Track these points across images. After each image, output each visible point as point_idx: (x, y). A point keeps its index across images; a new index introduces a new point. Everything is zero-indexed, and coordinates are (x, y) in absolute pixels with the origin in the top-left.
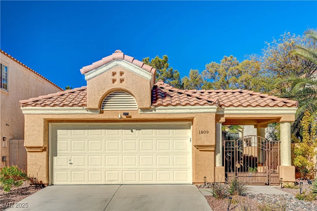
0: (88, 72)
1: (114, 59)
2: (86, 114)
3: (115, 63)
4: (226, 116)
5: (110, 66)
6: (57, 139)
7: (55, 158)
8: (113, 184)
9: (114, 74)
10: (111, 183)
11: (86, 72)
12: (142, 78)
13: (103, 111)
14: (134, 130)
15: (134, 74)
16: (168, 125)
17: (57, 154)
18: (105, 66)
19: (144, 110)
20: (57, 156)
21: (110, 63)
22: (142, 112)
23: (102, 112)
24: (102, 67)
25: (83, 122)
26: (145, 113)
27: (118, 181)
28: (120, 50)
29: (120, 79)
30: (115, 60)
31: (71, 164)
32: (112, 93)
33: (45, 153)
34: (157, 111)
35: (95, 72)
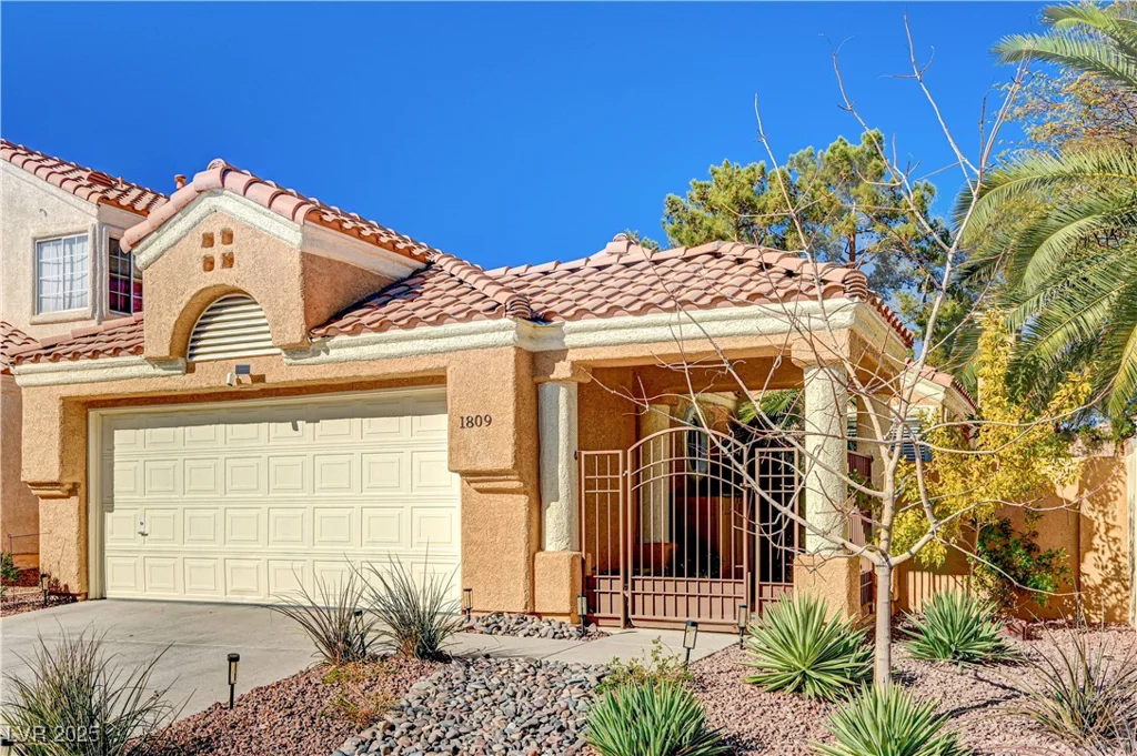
0: (139, 241)
1: (200, 192)
2: (152, 376)
3: (207, 203)
4: (572, 356)
5: (194, 214)
6: (113, 459)
7: (108, 516)
8: (245, 602)
9: (208, 240)
10: (242, 599)
11: (131, 243)
12: (278, 243)
13: (194, 363)
15: (256, 232)
16: (396, 401)
17: (113, 503)
18: (180, 219)
19: (293, 350)
20: (112, 511)
21: (191, 206)
22: (290, 361)
23: (190, 369)
24: (175, 223)
25: (163, 403)
26: (298, 361)
27: (257, 592)
28: (219, 160)
29: (224, 255)
30: (204, 194)
31: (143, 534)
32: (214, 304)
33: (74, 500)
34: (334, 354)
35: (157, 242)
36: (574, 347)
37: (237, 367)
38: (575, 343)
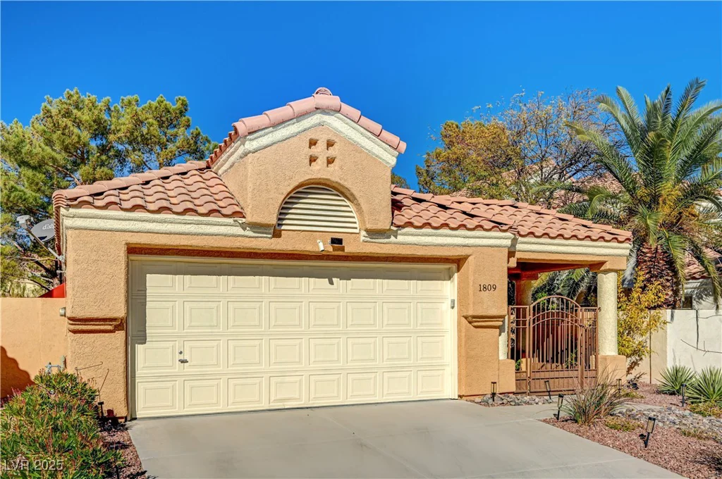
0: (255, 132)
1: (317, 109)
2: (239, 236)
3: (316, 118)
4: (518, 255)
5: (307, 123)
6: (146, 299)
7: (140, 348)
8: (286, 407)
9: (313, 143)
10: (284, 405)
11: (251, 131)
12: (375, 159)
13: (281, 231)
14: (335, 280)
15: (357, 148)
16: (407, 270)
17: (146, 336)
18: (294, 124)
19: (373, 233)
20: (145, 343)
21: (306, 116)
22: (368, 239)
23: (277, 234)
24: (288, 125)
26: (374, 240)
27: (299, 399)
28: (327, 89)
29: (327, 158)
30: (319, 111)
31: (183, 361)
32: (300, 190)
33: (120, 335)
34: (400, 238)
35: (270, 135)
36: (519, 251)
37: (332, 239)
38: (521, 249)
